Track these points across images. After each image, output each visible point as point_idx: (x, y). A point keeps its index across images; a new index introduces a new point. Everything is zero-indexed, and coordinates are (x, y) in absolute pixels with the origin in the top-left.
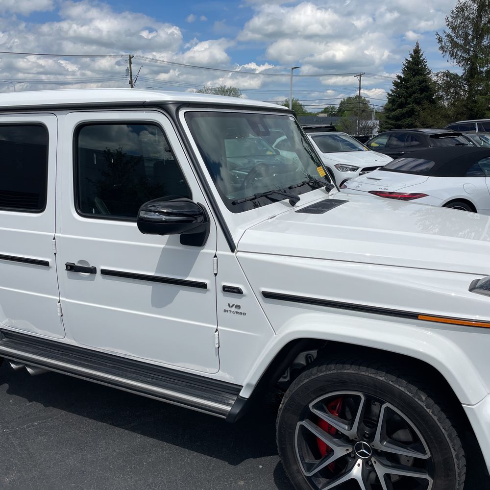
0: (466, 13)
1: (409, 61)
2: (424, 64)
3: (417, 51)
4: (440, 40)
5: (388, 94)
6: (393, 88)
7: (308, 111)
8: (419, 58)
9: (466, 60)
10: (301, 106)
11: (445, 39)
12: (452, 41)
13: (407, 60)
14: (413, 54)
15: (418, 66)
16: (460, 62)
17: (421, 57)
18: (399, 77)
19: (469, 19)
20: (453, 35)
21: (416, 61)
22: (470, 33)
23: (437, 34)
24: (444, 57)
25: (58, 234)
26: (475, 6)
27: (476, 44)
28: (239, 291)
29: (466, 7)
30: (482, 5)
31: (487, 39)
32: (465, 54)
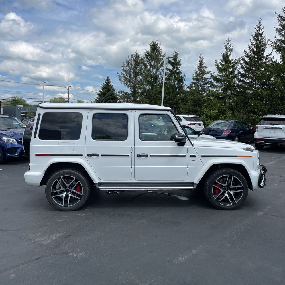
0: (130, 66)
1: (105, 84)
2: (112, 86)
3: (108, 80)
4: (119, 76)
5: (95, 99)
6: (98, 97)
7: (29, 104)
9: (131, 86)
10: (24, 101)
11: (121, 76)
12: (125, 77)
13: (104, 83)
14: (106, 81)
15: (109, 87)
16: (129, 87)
17: (110, 83)
18: (100, 91)
19: (132, 68)
20: (125, 74)
21: (108, 85)
22: (132, 74)
23: (118, 73)
24: (121, 84)
25: (133, 146)
26: (133, 63)
27: (135, 80)
28: (195, 156)
29: (130, 62)
30: (137, 62)
31: (140, 78)
32: (131, 84)
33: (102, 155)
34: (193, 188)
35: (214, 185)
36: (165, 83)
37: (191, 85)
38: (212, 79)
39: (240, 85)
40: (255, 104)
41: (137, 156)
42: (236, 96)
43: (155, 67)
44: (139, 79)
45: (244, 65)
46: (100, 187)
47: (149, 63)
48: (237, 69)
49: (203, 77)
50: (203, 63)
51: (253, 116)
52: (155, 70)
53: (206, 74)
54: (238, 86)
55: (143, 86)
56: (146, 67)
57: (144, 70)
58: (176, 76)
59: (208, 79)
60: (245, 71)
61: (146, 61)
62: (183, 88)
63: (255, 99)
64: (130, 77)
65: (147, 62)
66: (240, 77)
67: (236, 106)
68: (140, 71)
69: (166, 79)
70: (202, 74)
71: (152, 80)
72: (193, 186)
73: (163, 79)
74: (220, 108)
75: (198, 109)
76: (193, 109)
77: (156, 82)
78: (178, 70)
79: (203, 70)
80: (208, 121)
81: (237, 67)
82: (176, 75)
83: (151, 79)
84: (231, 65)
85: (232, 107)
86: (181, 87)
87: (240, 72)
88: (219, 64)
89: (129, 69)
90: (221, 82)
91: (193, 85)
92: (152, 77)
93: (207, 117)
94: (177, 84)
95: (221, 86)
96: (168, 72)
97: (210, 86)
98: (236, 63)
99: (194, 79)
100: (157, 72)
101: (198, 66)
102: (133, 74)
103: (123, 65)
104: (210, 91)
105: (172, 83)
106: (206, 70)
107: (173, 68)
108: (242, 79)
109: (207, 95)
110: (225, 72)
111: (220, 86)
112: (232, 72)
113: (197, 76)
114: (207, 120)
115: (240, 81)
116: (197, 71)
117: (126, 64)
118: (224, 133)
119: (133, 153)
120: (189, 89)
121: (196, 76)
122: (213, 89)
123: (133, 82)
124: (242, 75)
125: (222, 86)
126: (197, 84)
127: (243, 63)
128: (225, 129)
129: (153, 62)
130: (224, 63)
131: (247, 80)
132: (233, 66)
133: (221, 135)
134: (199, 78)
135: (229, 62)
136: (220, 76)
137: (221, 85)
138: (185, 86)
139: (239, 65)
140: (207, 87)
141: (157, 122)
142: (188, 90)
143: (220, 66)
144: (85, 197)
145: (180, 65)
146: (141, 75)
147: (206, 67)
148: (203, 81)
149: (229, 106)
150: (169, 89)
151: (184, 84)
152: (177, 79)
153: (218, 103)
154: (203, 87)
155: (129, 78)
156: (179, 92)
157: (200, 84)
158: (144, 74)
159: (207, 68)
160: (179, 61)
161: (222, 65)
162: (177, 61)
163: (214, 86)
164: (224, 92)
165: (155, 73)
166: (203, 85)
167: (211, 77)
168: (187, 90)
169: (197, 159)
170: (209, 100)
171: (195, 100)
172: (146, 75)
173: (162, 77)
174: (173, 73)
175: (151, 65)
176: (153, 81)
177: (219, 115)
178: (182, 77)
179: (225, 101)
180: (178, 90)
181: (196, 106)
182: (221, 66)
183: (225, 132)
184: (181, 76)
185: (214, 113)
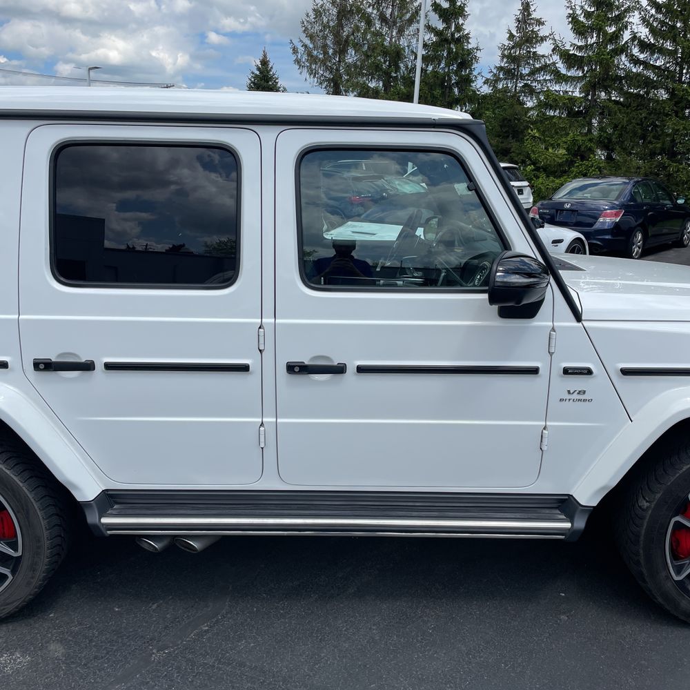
0: (325, 20)
1: (256, 75)
2: (275, 81)
3: (264, 62)
4: (295, 51)
8: (268, 72)
9: (329, 80)
11: (301, 50)
12: (310, 55)
13: (253, 73)
14: (260, 66)
15: (268, 82)
16: (321, 83)
17: (270, 70)
19: (329, 27)
20: (311, 46)
21: (264, 76)
22: (331, 46)
23: (291, 42)
24: (301, 73)
25: (268, 320)
26: (334, 11)
27: (340, 61)
28: (589, 372)
29: (324, 10)
30: (344, 11)
31: (351, 56)
32: (327, 74)
33: (109, 366)
34: (568, 525)
35: (678, 518)
36: (422, 69)
37: (495, 75)
38: (556, 58)
39: (638, 75)
40: (678, 130)
41: (291, 368)
42: (622, 108)
43: (395, 23)
44: (350, 61)
45: (652, 15)
46: (105, 520)
47: (378, 10)
48: (629, 27)
49: (530, 52)
50: (532, 8)
51: (669, 165)
52: (394, 34)
53: (538, 44)
54: (630, 77)
55: (361, 80)
56: (369, 22)
57: (365, 34)
58: (454, 50)
59: (543, 56)
60: (653, 31)
61: (369, 7)
62: (473, 85)
63: (677, 116)
64: (325, 53)
65: (373, 7)
66: (635, 51)
67: (621, 135)
68: (352, 37)
69: (425, 59)
70: (527, 41)
71: (385, 62)
72: (570, 518)
73: (416, 58)
74: (574, 141)
75: (514, 145)
76: (500, 145)
77: (397, 69)
78: (459, 31)
79: (532, 31)
80: (540, 180)
81: (631, 20)
82: (452, 46)
83: (382, 60)
84: (612, 14)
85: (610, 140)
86: (467, 81)
87: (638, 35)
88: (579, 12)
89: (321, 31)
90: (581, 68)
91: (501, 76)
92: (385, 53)
93: (537, 169)
94: (456, 73)
95: (578, 79)
96: (431, 38)
97: (548, 78)
98: (628, 10)
99: (503, 56)
100: (399, 39)
101: (518, 20)
102: (334, 44)
103: (304, 17)
104: (548, 93)
105: (443, 68)
106: (539, 30)
107: (444, 25)
108: (642, 56)
109: (541, 105)
110: (595, 35)
111: (576, 77)
112: (616, 36)
113: (513, 47)
114: (538, 177)
115: (636, 61)
116: (515, 33)
117: (312, 16)
118: (601, 220)
119: (268, 355)
120: (490, 86)
121: (510, 49)
122: (557, 88)
123: (332, 68)
124: (644, 46)
125: (584, 76)
126: (510, 74)
127: (649, 8)
128: (603, 204)
129: (391, 10)
130: (593, 10)
131: (656, 60)
132: (619, 18)
133: (591, 225)
134: (517, 53)
135: (607, 6)
136: (580, 48)
137: (581, 74)
138: (479, 78)
139: (636, 13)
140: (539, 82)
141: (397, 182)
142: (486, 90)
143: (582, 19)
144: (33, 568)
145: (465, 17)
146: (357, 47)
147: (540, 22)
148: (528, 63)
149: (601, 136)
150: (431, 88)
151: (475, 73)
152: (456, 59)
153: (570, 127)
154: (528, 80)
155: (321, 56)
156: (462, 97)
157: (521, 74)
158: (364, 44)
159: (543, 24)
160: (465, 4)
161: (588, 15)
162: (459, 4)
163: (559, 78)
164: (588, 95)
165: (395, 41)
166: (528, 75)
167: (553, 50)
168: (482, 90)
169: (595, 386)
170: (543, 119)
171: (504, 119)
172: (368, 47)
173: (413, 52)
174: (446, 40)
175: (383, 18)
176: (390, 66)
177: (571, 163)
178: (469, 52)
179: (590, 124)
180: (456, 90)
181: (508, 136)
182: (584, 17)
183: (606, 216)
184: (468, 50)
185: (557, 156)
